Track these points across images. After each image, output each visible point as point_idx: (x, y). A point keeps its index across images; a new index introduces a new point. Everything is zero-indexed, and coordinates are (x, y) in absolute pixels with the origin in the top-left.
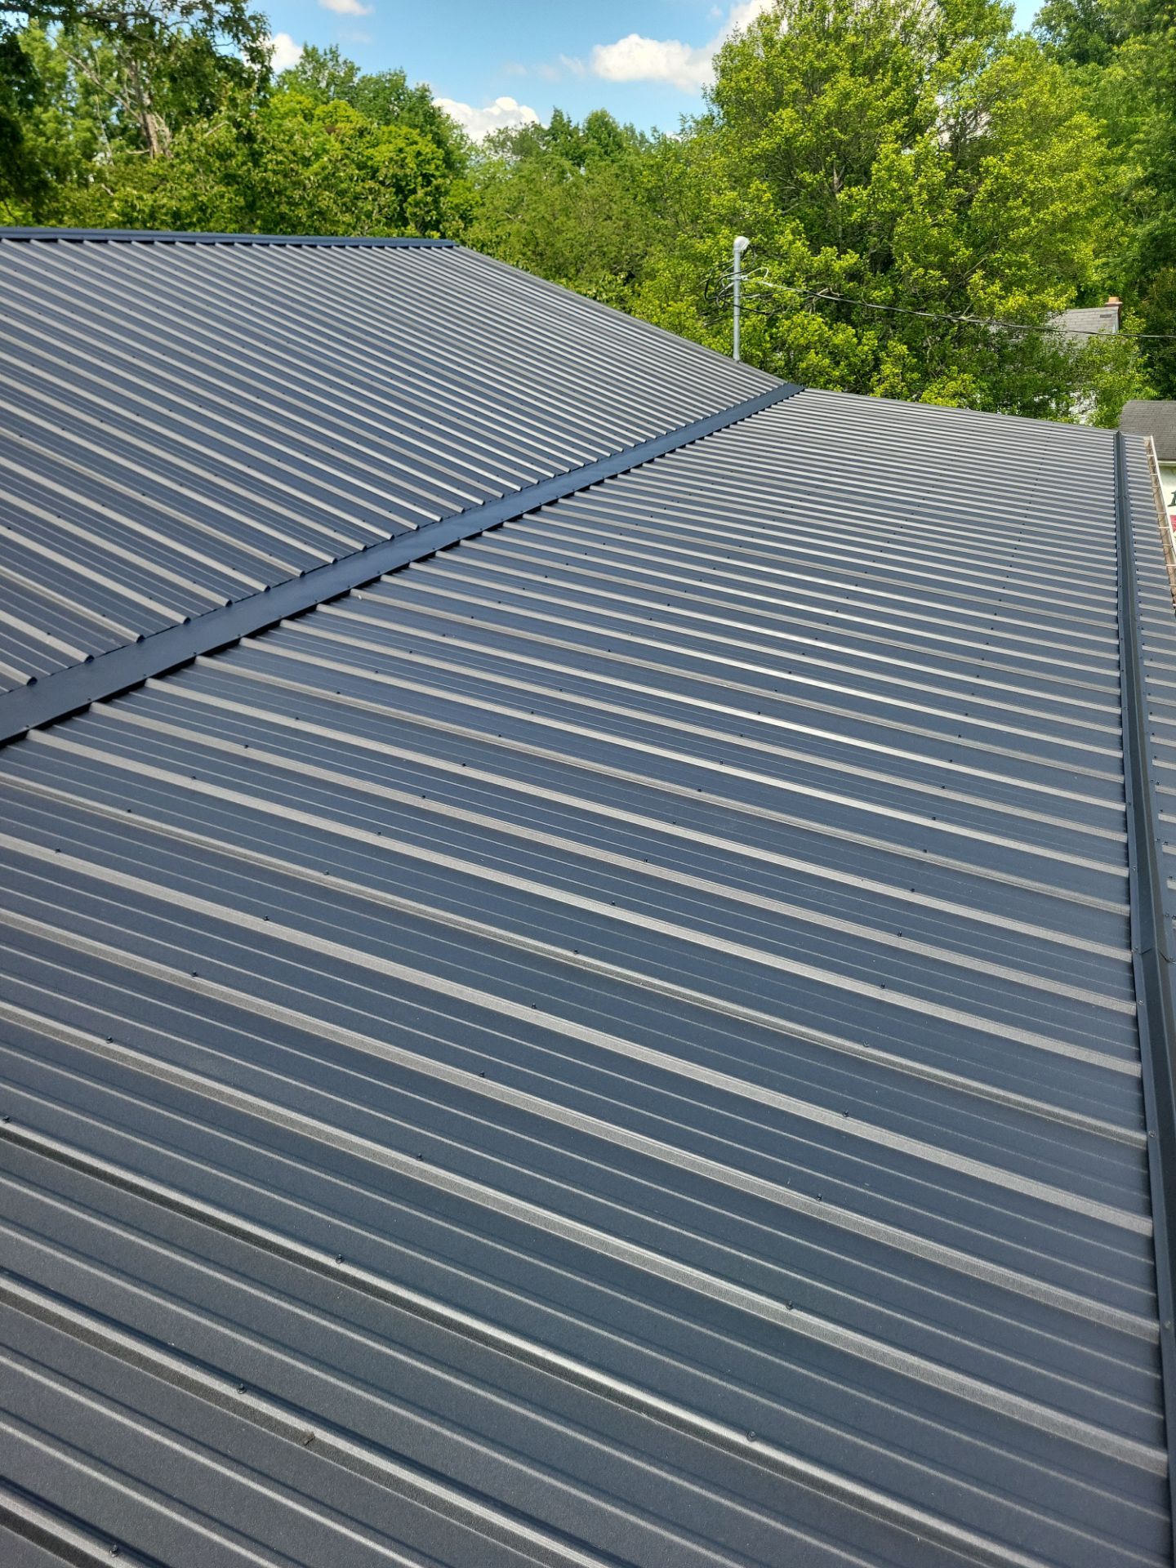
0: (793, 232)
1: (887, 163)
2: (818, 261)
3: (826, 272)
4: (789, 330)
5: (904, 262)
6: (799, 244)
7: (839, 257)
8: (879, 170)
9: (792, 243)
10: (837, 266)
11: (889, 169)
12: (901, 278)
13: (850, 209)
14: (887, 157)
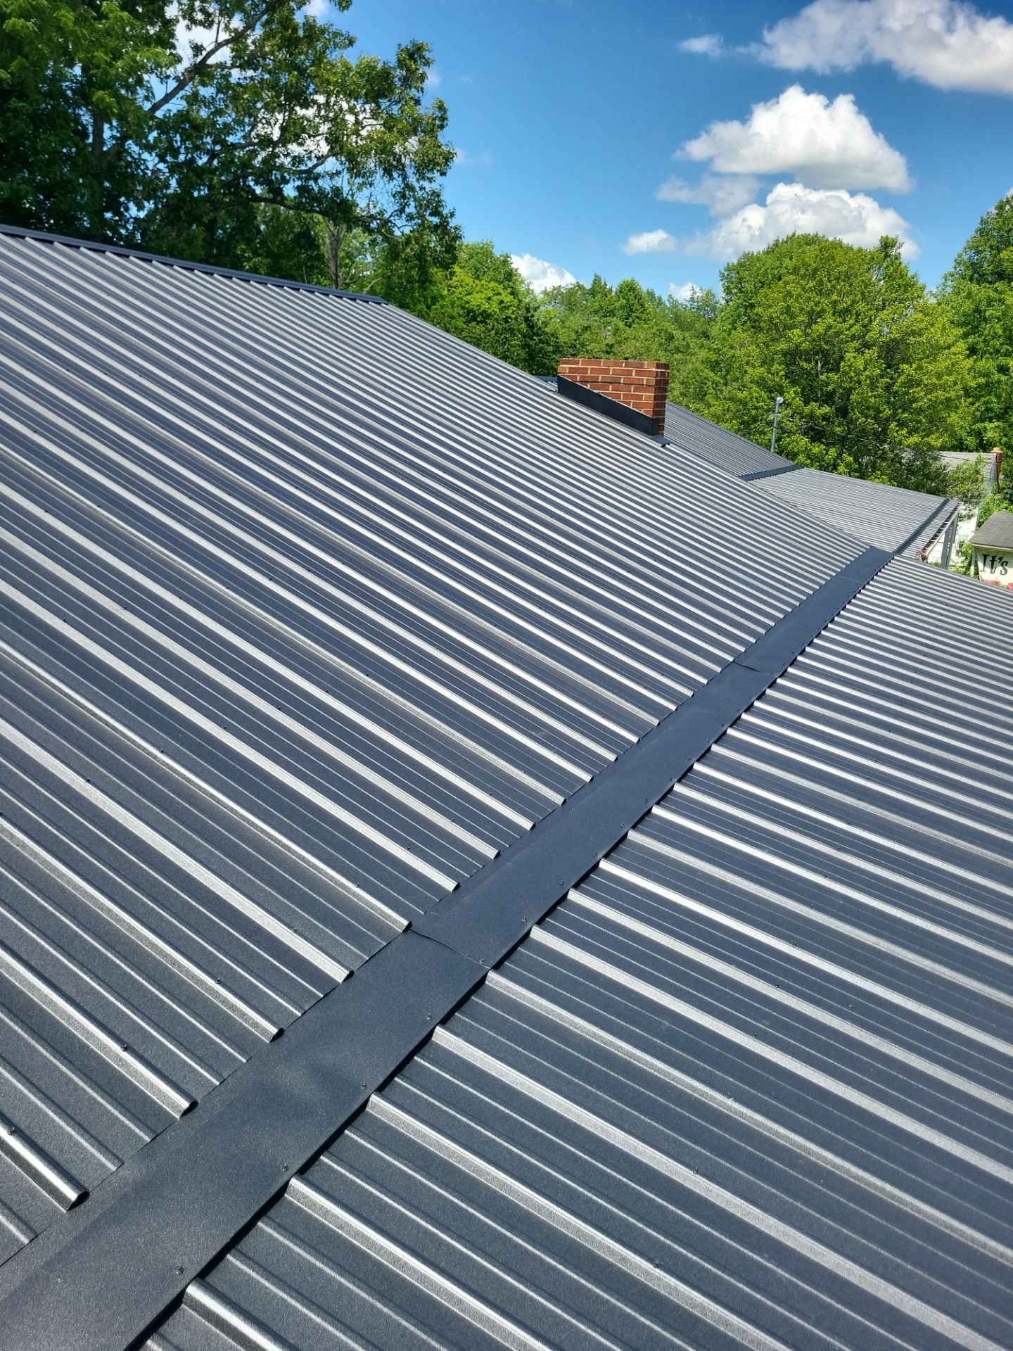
0: (795, 392)
1: (849, 363)
2: (807, 409)
3: (812, 416)
4: (789, 444)
5: (855, 414)
6: (798, 399)
7: (819, 408)
8: (844, 366)
9: (794, 398)
10: (819, 412)
11: (849, 366)
12: (851, 422)
13: (827, 384)
14: (849, 360)
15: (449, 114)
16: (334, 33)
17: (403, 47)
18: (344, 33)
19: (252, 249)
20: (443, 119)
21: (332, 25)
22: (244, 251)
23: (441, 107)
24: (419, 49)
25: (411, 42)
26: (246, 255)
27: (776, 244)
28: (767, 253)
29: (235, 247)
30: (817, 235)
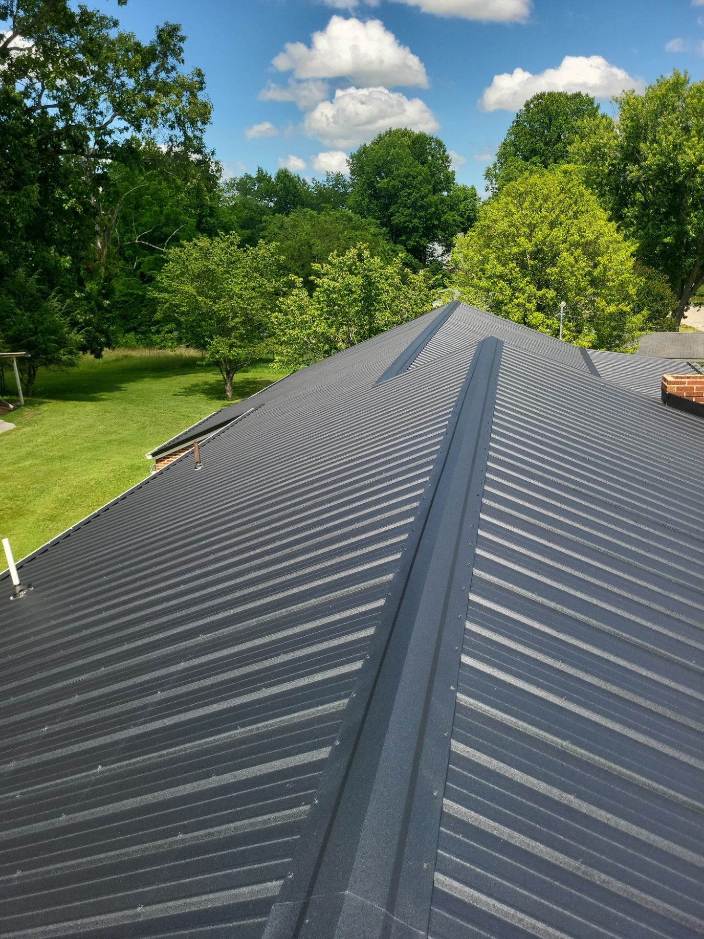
15: (206, 79)
16: (101, 18)
17: (160, 28)
18: (109, 17)
19: (67, 193)
20: (202, 82)
21: (98, 11)
22: (60, 195)
23: (200, 74)
24: (175, 29)
25: (165, 24)
26: (64, 197)
27: (380, 137)
28: (374, 144)
29: (53, 192)
30: (406, 129)
